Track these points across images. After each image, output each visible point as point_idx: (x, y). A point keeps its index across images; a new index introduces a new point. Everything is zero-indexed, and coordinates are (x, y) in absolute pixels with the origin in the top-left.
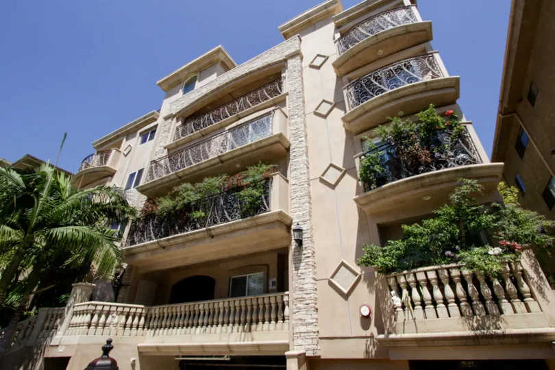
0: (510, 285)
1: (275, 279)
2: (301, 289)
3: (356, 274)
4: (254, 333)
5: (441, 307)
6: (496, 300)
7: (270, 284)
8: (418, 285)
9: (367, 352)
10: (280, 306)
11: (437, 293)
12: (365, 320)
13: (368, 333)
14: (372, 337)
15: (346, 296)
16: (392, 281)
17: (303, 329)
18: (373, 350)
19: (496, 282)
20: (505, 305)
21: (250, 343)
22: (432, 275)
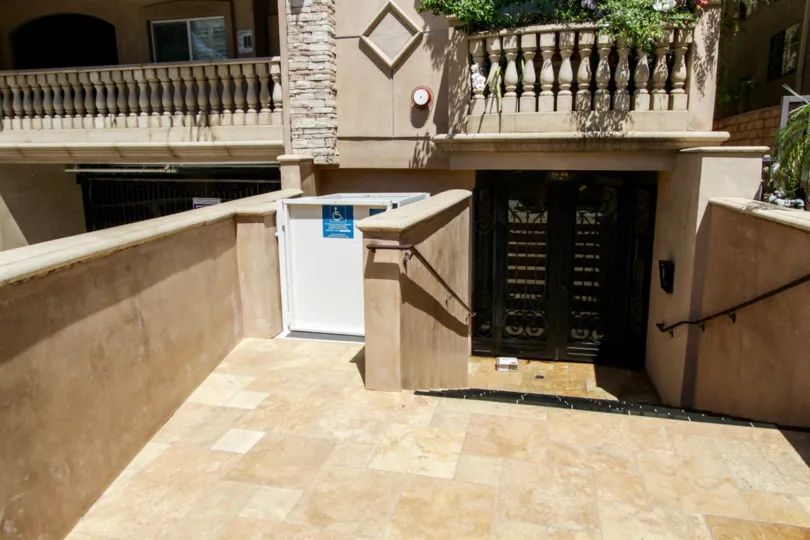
0: (661, 68)
1: (249, 33)
2: (306, 53)
3: (412, 30)
4: (216, 129)
5: (547, 96)
6: (632, 89)
7: (241, 41)
8: (520, 56)
9: (416, 160)
10: (264, 83)
11: (548, 73)
12: (419, 113)
13: (421, 132)
14: (427, 138)
15: (390, 71)
16: (477, 48)
17: (309, 122)
18: (424, 157)
19: (644, 61)
20: (642, 98)
21: (209, 143)
22: (547, 41)
